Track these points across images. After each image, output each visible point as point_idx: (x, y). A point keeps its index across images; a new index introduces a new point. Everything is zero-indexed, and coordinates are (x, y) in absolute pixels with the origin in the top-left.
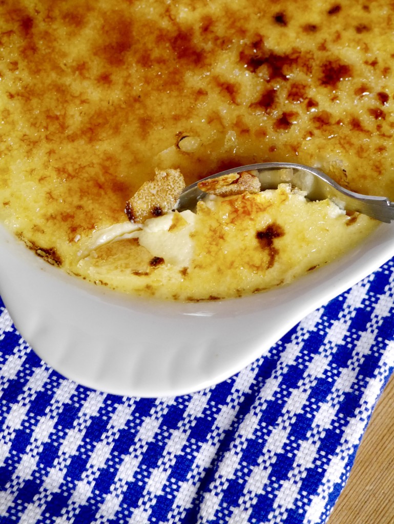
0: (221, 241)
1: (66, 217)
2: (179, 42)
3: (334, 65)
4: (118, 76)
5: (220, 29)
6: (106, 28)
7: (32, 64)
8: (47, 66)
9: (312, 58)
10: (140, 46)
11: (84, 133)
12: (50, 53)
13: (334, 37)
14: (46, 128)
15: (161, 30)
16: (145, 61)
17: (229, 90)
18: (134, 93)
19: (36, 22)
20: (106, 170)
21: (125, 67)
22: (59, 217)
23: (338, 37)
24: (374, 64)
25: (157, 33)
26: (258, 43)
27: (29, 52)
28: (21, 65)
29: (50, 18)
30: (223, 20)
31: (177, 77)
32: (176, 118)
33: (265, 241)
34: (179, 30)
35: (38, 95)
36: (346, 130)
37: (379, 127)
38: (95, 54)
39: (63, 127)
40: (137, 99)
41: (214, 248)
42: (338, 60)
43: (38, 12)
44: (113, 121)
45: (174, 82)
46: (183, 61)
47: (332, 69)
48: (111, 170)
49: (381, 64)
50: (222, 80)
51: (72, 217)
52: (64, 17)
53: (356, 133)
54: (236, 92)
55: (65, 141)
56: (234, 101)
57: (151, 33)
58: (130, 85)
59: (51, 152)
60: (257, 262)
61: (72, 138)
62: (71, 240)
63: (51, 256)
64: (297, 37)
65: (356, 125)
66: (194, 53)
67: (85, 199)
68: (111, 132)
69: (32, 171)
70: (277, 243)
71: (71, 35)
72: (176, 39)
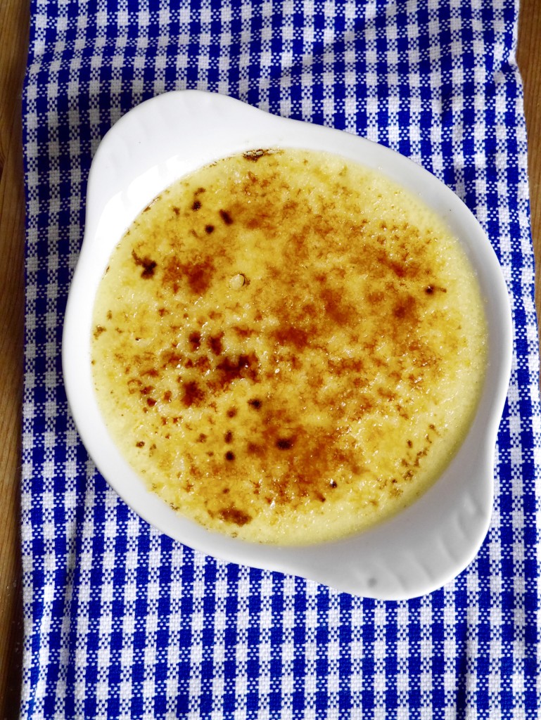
0: (172, 243)
1: (265, 183)
2: (301, 338)
3: (197, 399)
4: (315, 286)
5: (285, 367)
6: (351, 309)
7: (372, 251)
8: (363, 257)
9: (213, 393)
10: (322, 315)
11: (303, 237)
12: (369, 266)
13: (213, 419)
14: (326, 222)
15: (319, 336)
16: (309, 309)
17: (243, 332)
18: (297, 285)
19: (396, 277)
20: (269, 227)
21: (318, 295)
22: (269, 180)
23: (211, 421)
24: (175, 420)
25: (319, 332)
26: (254, 376)
27: (381, 256)
28: (377, 246)
29: (390, 287)
30: (288, 374)
31: (282, 316)
32: (259, 291)
33: (148, 264)
34: (308, 345)
35: (350, 236)
36: (156, 365)
37: (140, 383)
38: (342, 288)
39: (318, 230)
40: (292, 282)
41: (172, 236)
42: (198, 405)
43: (401, 284)
44: (293, 258)
45: (280, 310)
46: (288, 328)
47: (196, 396)
48: (266, 230)
49: (170, 424)
50: (253, 335)
51: (262, 186)
52: (382, 294)
53: (149, 368)
54: (238, 334)
55: (308, 223)
56: (237, 328)
57: (323, 329)
58: (304, 288)
59: (310, 211)
60: (142, 249)
61: (306, 229)
62: (249, 174)
63: (253, 157)
64: (235, 400)
65: (153, 373)
66: (286, 338)
67: (265, 202)
68: (288, 251)
69: (310, 191)
70: (141, 269)
71: (368, 288)
72: (305, 338)
